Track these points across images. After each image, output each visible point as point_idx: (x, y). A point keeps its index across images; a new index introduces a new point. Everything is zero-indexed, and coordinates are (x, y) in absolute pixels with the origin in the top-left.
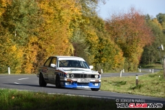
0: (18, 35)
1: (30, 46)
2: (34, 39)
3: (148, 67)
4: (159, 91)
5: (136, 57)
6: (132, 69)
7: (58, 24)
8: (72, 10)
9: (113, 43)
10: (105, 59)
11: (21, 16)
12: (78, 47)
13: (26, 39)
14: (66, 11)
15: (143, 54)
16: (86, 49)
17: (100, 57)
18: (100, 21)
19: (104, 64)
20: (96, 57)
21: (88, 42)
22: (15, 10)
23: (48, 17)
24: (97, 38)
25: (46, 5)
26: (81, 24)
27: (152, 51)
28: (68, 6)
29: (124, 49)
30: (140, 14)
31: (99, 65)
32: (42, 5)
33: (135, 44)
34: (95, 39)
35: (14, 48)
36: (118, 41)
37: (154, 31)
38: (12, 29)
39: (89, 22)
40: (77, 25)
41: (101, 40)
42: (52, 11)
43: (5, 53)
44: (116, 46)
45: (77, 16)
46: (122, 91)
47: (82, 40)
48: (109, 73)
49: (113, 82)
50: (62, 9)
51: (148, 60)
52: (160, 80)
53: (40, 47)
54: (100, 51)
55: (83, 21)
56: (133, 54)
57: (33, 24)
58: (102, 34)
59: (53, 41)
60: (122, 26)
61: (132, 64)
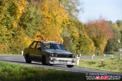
0: (28, 31)
1: (36, 38)
2: (38, 33)
3: (110, 53)
4: (116, 68)
5: (103, 47)
6: (100, 54)
7: (54, 25)
8: (63, 16)
9: (88, 37)
10: (83, 48)
11: (31, 19)
13: (34, 33)
14: (59, 16)
15: (107, 45)
16: (71, 41)
17: (79, 46)
18: (80, 24)
19: (82, 51)
20: (77, 46)
21: (72, 37)
23: (48, 20)
24: (78, 34)
25: (47, 13)
26: (68, 25)
27: (113, 43)
28: (60, 14)
29: (95, 41)
30: (106, 20)
31: (79, 51)
32: (44, 13)
33: (102, 38)
34: (77, 35)
35: (26, 39)
36: (91, 36)
37: (114, 31)
38: (25, 27)
39: (73, 24)
40: (66, 25)
41: (80, 35)
42: (50, 16)
43: (20, 42)
44: (90, 40)
45: (66, 20)
46: (92, 68)
47: (69, 35)
48: (85, 56)
49: (87, 62)
50: (57, 15)
51: (110, 49)
52: (117, 61)
53: (42, 39)
54: (79, 42)
55: (69, 23)
56: (100, 45)
57: (39, 24)
58: (81, 32)
59: (50, 35)
60: (94, 27)
61: (99, 51)
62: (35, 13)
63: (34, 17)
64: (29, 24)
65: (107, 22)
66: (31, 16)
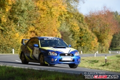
0: (20, 26)
1: (29, 34)
2: (32, 28)
3: (116, 50)
5: (107, 42)
6: (104, 51)
7: (50, 18)
8: (60, 8)
9: (90, 32)
10: (84, 44)
11: (23, 12)
12: (64, 35)
13: (26, 28)
14: (56, 8)
15: (113, 40)
17: (80, 42)
19: (84, 47)
20: (78, 42)
21: (72, 31)
22: (19, 7)
23: (42, 12)
24: (78, 28)
25: (41, 4)
26: (67, 18)
27: (119, 38)
28: (57, 5)
29: (98, 36)
30: (111, 11)
31: (80, 48)
33: (106, 32)
34: (77, 29)
35: (17, 35)
36: (94, 30)
38: (16, 21)
39: (72, 16)
40: (64, 18)
41: (81, 29)
42: (45, 8)
43: (10, 38)
44: (93, 34)
45: (64, 12)
47: (68, 30)
48: (87, 54)
49: (89, 60)
50: (53, 7)
51: (116, 45)
53: (36, 34)
54: (80, 38)
55: (68, 15)
56: (105, 40)
57: (32, 17)
58: (82, 25)
59: (46, 30)
60: (97, 19)
61: (104, 47)
62: (26, 5)
63: (26, 9)
64: (20, 18)
65: (112, 13)
66: (22, 8)
